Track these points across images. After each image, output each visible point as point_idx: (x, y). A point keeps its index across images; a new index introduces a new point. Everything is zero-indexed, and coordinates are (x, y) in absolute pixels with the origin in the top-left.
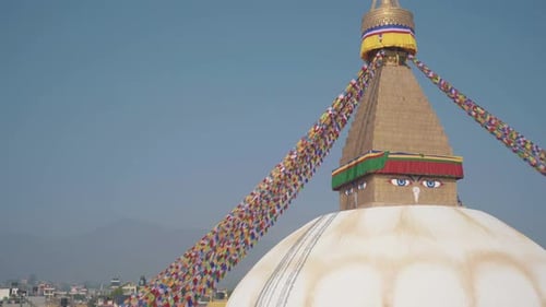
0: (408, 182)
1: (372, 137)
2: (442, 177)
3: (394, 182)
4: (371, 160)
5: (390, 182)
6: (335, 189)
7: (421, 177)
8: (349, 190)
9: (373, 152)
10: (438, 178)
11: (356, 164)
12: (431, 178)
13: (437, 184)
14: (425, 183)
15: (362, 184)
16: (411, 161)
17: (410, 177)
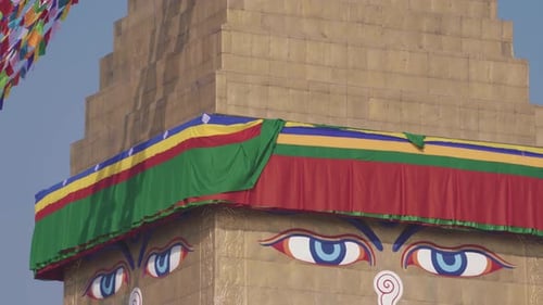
0: (353, 251)
1: (211, 58)
2: (496, 235)
3: (299, 247)
4: (208, 153)
5: (280, 246)
6: (45, 274)
7: (407, 233)
8: (108, 277)
9: (217, 119)
10: (478, 239)
11: (140, 168)
12: (453, 238)
13: (477, 263)
14: (424, 257)
15: (164, 254)
16: (370, 166)
17: (365, 229)
